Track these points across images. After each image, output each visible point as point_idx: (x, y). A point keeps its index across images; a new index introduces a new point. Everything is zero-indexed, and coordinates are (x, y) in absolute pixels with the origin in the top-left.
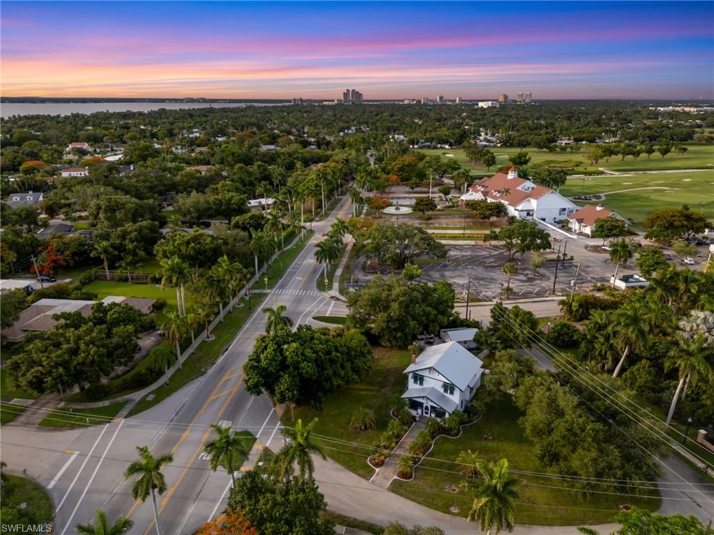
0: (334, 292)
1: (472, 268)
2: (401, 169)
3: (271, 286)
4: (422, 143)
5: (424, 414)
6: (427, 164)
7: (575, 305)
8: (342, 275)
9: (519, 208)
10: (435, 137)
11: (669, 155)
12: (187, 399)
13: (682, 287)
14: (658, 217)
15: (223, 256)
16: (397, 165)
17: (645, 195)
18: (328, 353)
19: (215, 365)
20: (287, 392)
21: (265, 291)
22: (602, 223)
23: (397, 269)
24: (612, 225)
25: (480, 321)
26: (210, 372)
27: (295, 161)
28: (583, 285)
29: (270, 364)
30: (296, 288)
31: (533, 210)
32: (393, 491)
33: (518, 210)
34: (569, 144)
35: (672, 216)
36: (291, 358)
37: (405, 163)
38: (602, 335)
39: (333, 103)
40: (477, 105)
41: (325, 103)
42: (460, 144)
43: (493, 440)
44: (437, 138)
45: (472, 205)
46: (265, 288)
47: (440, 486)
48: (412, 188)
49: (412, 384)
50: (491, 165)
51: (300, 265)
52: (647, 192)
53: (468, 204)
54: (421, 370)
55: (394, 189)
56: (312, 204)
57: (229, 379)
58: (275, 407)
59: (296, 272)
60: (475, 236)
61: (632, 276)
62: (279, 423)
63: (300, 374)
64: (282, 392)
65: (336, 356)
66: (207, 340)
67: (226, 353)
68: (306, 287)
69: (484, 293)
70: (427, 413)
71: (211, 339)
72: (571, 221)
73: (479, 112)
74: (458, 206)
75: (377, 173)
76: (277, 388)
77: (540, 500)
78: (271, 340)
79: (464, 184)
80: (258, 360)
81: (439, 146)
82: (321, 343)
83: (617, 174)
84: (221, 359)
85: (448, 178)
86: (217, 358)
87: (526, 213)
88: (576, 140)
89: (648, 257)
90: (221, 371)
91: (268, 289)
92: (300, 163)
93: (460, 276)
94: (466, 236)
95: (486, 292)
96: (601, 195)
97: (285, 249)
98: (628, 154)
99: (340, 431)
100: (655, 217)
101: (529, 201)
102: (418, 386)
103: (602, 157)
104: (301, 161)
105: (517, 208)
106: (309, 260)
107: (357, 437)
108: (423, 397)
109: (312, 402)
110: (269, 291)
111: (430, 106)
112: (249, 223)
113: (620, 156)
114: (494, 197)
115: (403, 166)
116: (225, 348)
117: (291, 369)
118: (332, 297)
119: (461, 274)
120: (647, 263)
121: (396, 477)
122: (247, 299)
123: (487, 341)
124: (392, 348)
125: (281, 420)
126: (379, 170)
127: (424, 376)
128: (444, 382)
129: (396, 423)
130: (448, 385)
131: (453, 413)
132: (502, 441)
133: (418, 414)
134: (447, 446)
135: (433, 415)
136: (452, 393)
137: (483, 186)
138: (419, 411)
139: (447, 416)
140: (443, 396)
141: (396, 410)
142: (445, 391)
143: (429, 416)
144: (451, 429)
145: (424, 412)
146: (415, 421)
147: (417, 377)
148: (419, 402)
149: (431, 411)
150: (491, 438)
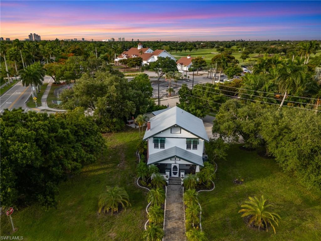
0: (44, 107)
5: (173, 176)
6: (89, 49)
8: (48, 98)
9: (150, 61)
11: (192, 51)
16: (71, 49)
22: (197, 60)
24: (201, 61)
37: (76, 48)
43: (245, 181)
49: (152, 150)
51: (9, 96)
54: (163, 131)
56: (14, 66)
70: (175, 174)
72: (178, 64)
74: (114, 65)
75: (59, 53)
79: (114, 54)
83: (177, 56)
94: (126, 75)
95: (155, 95)
98: (178, 50)
99: (87, 223)
100: (215, 58)
101: (153, 57)
102: (159, 150)
105: (148, 61)
106: (17, 93)
107: (112, 224)
108: (170, 158)
109: (40, 197)
115: (75, 50)
118: (43, 110)
124: (111, 132)
126: (60, 51)
127: (165, 138)
128: (187, 138)
129: (157, 192)
130: (192, 140)
131: (205, 166)
132: (252, 180)
133: (167, 177)
134: (214, 201)
135: (183, 173)
136: (195, 147)
137: (125, 54)
138: (168, 173)
139: (198, 170)
140: (186, 152)
141: (141, 179)
142: (188, 147)
143: (177, 176)
144: (206, 183)
145: (172, 173)
146: (167, 184)
147: (158, 140)
148: (166, 165)
149: (180, 170)
150: (242, 180)
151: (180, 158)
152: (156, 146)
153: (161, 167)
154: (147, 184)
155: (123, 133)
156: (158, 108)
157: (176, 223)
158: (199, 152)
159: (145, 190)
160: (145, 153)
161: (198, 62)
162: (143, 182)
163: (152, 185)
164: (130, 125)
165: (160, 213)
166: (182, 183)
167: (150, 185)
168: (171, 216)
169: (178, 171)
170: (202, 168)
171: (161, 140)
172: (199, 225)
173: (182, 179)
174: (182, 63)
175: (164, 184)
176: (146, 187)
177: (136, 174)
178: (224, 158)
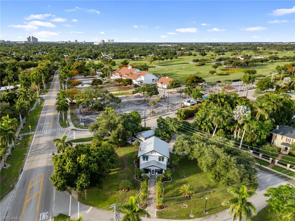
0: (72, 126)
1: (131, 106)
2: (77, 68)
3: (33, 130)
4: (78, 58)
5: (152, 174)
7: (182, 114)
8: (71, 118)
9: (138, 80)
10: (84, 55)
11: (173, 60)
12: (7, 208)
13: (218, 100)
14: (188, 79)
15: (6, 115)
17: (174, 73)
18: (100, 156)
19: (19, 181)
20: (84, 183)
21: (30, 133)
22: (172, 83)
23: (98, 111)
24: (176, 83)
25: (150, 127)
26: (17, 186)
27: (17, 67)
28: (176, 106)
29: (72, 171)
30: (49, 128)
31: (142, 81)
32: (160, 218)
33: (137, 81)
34: (137, 57)
35: (193, 78)
36: (84, 163)
37: (79, 65)
38: (204, 122)
39: (23, 43)
40: (93, 44)
41: (17, 43)
42: (95, 58)
43: (186, 177)
44: (85, 55)
45: (118, 80)
46: (30, 132)
47: (179, 207)
48: (85, 76)
49: (142, 162)
50: (114, 65)
51: (45, 116)
52: (175, 72)
53: (116, 81)
54: (147, 153)
55: (76, 77)
57: (33, 187)
58: (71, 194)
59: (44, 121)
60: (125, 93)
61: (190, 101)
62: (79, 202)
63: (90, 172)
64: (81, 185)
65: (105, 156)
66: (5, 168)
67: (23, 172)
68: (54, 127)
69: (142, 116)
70: (153, 173)
71: (7, 167)
72: (158, 83)
73: (96, 46)
74: (110, 82)
76: (77, 183)
77: (220, 197)
78: (67, 156)
80: (63, 170)
81: (86, 59)
82: (95, 152)
83: (160, 67)
84: (21, 177)
85: (99, 71)
86: (18, 177)
87: (140, 82)
88: (140, 56)
89: (195, 93)
90: (25, 183)
91: (32, 131)
92: (20, 68)
93: (128, 110)
94: (120, 93)
95: (143, 115)
96: (160, 74)
97: (31, 110)
98: (160, 60)
100: (187, 79)
101: (140, 77)
102: (145, 162)
103: (153, 61)
104: (20, 67)
108: (151, 166)
110: (33, 133)
111: (73, 44)
112: (7, 98)
113: (158, 60)
114: (125, 77)
116: (20, 170)
117: (85, 170)
118: (72, 130)
119: (128, 109)
120: (195, 94)
121: (157, 210)
122: (21, 139)
123: (162, 134)
125: (79, 201)
127: (148, 156)
128: (159, 156)
129: (145, 182)
130: (161, 157)
131: (167, 170)
132: (189, 176)
133: (149, 175)
134: (169, 186)
135: (157, 173)
136: (163, 160)
137: (119, 73)
138: (150, 173)
139: (164, 172)
140: (158, 163)
141: (137, 176)
142: (160, 160)
143: (154, 174)
144: (167, 178)
145: (152, 173)
146: (149, 179)
147: (145, 157)
148: (149, 169)
149: (155, 172)
150: (185, 176)
151: (155, 166)
152: (144, 160)
153: (147, 171)
154: (140, 178)
155: (124, 148)
156: (145, 129)
157: (152, 195)
158: (165, 162)
159: (139, 181)
160: (138, 161)
161: (173, 83)
162: (138, 177)
163: (142, 179)
164: (128, 142)
165: (146, 191)
166: (156, 178)
167: (141, 179)
168: (150, 193)
169: (154, 172)
170: (165, 171)
171: (146, 157)
172: (162, 196)
173: (156, 176)
174: (162, 82)
175: (148, 179)
176: (139, 180)
177: (134, 173)
178: (177, 165)
